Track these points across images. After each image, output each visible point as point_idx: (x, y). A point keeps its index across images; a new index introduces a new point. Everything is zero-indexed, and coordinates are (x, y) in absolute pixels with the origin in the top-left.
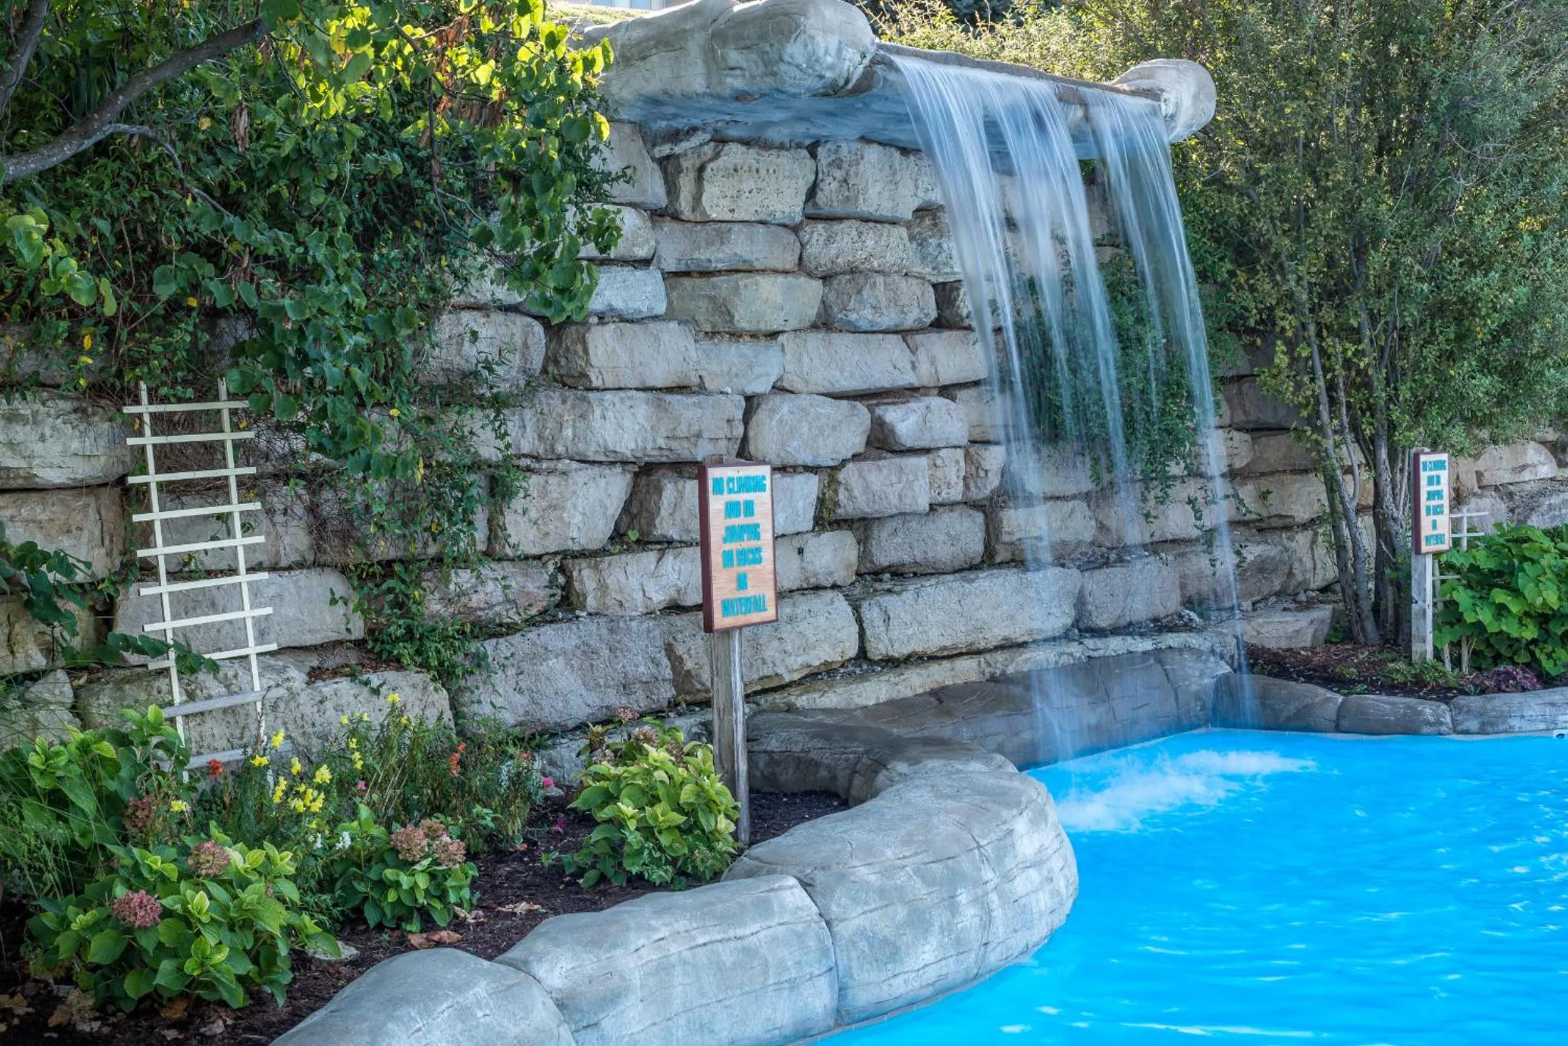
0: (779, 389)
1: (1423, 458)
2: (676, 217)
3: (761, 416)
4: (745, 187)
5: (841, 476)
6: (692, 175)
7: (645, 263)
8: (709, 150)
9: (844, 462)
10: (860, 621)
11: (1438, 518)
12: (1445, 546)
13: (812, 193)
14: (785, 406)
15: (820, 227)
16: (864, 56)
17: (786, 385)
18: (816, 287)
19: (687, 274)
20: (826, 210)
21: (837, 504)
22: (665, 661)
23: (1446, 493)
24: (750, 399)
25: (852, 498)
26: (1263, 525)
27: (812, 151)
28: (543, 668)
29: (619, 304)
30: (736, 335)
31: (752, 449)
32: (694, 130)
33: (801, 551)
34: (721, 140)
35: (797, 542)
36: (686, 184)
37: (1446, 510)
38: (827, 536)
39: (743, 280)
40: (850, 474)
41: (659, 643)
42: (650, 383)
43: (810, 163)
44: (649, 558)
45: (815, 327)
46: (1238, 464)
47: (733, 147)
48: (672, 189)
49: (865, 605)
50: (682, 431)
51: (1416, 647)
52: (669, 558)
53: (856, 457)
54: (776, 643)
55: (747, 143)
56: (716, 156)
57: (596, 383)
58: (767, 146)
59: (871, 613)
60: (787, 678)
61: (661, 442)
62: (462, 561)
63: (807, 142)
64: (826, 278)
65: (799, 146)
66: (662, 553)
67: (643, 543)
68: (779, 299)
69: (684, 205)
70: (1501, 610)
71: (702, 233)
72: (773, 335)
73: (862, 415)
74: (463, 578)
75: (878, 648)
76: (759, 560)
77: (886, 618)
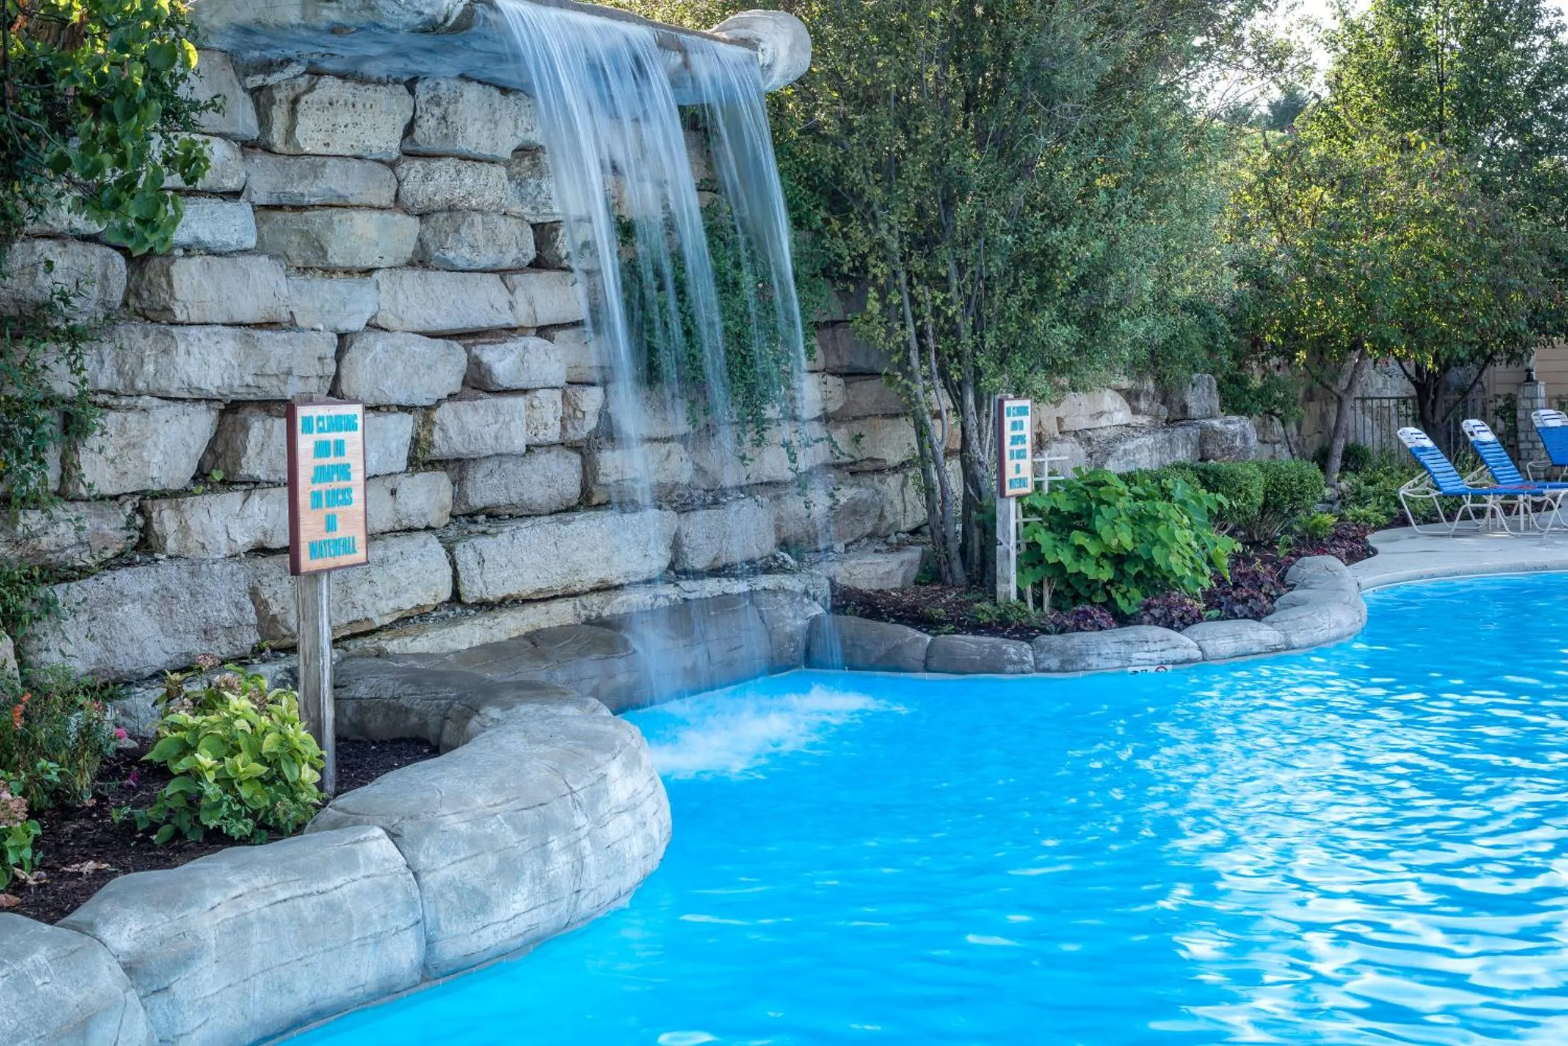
0: (373, 326)
1: (1007, 404)
2: (268, 149)
3: (353, 353)
4: (341, 121)
5: (436, 415)
6: (285, 107)
7: (235, 195)
8: (303, 82)
9: (439, 402)
10: (453, 564)
11: (1021, 462)
12: (1028, 490)
13: (409, 129)
14: (379, 344)
15: (418, 164)
17: (380, 323)
18: (412, 225)
19: (279, 207)
20: (423, 148)
21: (431, 444)
22: (250, 606)
23: (1028, 438)
24: (341, 336)
25: (447, 438)
26: (856, 468)
27: (410, 87)
28: (119, 614)
29: (206, 237)
30: (329, 271)
31: (344, 387)
32: (288, 61)
33: (393, 492)
34: (315, 72)
35: (389, 483)
36: (279, 117)
37: (1029, 454)
38: (420, 477)
39: (337, 216)
40: (444, 415)
41: (243, 586)
42: (238, 318)
43: (408, 99)
44: (233, 499)
45: (411, 264)
46: (832, 408)
47: (328, 81)
48: (264, 121)
49: (459, 547)
50: (272, 368)
51: (1000, 588)
52: (255, 498)
53: (451, 397)
54: (366, 586)
55: (343, 76)
56: (311, 88)
57: (180, 317)
58: (364, 80)
59: (465, 555)
60: (378, 623)
61: (249, 379)
62: (33, 502)
63: (406, 78)
64: (423, 216)
65: (397, 82)
66: (248, 494)
67: (228, 483)
68: (374, 235)
69: (277, 138)
70: (1080, 552)
71: (295, 167)
72: (369, 271)
73: (456, 358)
74: (32, 519)
75: (472, 591)
76: (348, 502)
77: (482, 562)
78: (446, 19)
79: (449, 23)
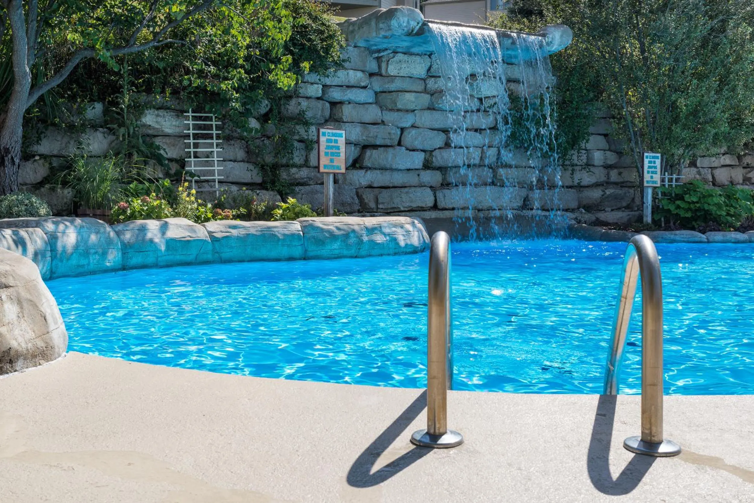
0: (413, 126)
1: (646, 154)
2: (381, 75)
3: (405, 133)
4: (403, 66)
5: (434, 153)
6: (386, 63)
7: (365, 87)
8: (391, 55)
9: (435, 149)
10: (435, 197)
11: (654, 175)
12: (659, 185)
13: (429, 70)
14: (414, 132)
15: (433, 79)
16: (418, 23)
17: (416, 125)
18: (428, 96)
19: (385, 92)
20: (434, 74)
21: (432, 162)
22: (356, 198)
23: (659, 167)
24: (402, 130)
25: (437, 160)
27: (430, 56)
28: (316, 196)
29: (353, 98)
30: (398, 110)
31: (402, 143)
32: (386, 49)
33: (419, 175)
34: (395, 52)
35: (417, 172)
36: (384, 65)
37: (659, 173)
38: (428, 171)
39: (400, 94)
40: (436, 153)
41: (355, 193)
42: (363, 121)
43: (429, 59)
44: (363, 171)
45: (429, 109)
46: (609, 162)
47: (400, 55)
48: (380, 67)
49: (437, 192)
50: (371, 135)
51: (645, 219)
52: (369, 172)
53: (440, 148)
54: (399, 199)
55: (405, 53)
56: (394, 57)
57: (345, 120)
58: (412, 54)
59: (440, 195)
61: (364, 138)
62: (294, 166)
63: (428, 53)
64: (432, 95)
65: (425, 55)
66: (367, 171)
67: (361, 168)
68: (413, 100)
69: (383, 72)
70: (678, 207)
71: (386, 80)
72: (414, 111)
73: (443, 136)
74: (294, 170)
75: (441, 204)
76: (339, 156)
77: (445, 196)
78: (412, 31)
79: (414, 32)
